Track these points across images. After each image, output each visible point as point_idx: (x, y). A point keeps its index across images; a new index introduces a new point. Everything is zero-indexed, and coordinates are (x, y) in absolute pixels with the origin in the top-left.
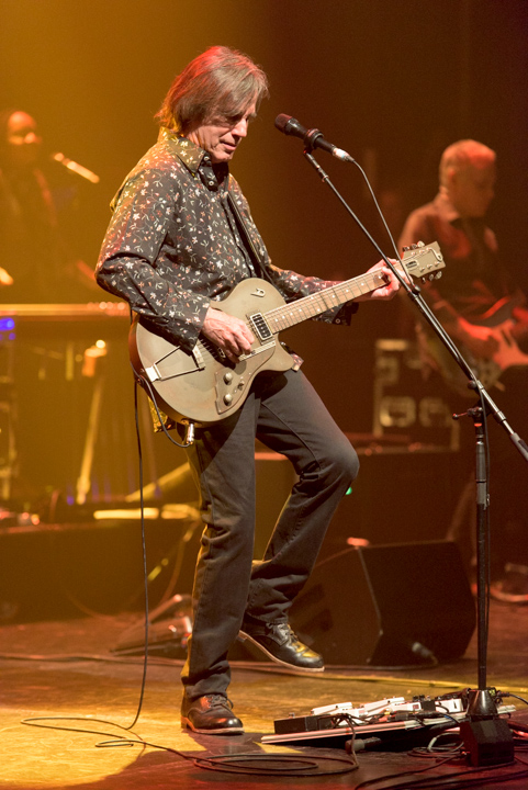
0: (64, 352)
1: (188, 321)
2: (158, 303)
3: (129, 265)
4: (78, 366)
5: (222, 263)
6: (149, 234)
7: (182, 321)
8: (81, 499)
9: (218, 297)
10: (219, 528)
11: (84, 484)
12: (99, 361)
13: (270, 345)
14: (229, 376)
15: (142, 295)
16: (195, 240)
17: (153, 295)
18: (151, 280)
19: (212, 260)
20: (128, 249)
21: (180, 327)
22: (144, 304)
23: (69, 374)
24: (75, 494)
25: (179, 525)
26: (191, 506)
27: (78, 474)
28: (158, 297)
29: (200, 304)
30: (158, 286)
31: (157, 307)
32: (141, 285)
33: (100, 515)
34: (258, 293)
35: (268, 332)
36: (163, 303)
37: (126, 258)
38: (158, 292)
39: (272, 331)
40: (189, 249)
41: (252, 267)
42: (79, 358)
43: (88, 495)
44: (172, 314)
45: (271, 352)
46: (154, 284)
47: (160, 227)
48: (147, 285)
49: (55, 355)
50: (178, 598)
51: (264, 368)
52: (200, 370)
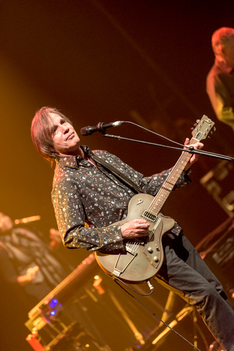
0: (86, 293)
1: (115, 241)
2: (97, 241)
3: (74, 234)
4: (96, 293)
5: (113, 201)
6: (74, 213)
7: (113, 243)
8: (142, 342)
9: (125, 216)
10: (201, 302)
11: (138, 335)
12: (102, 284)
13: (159, 221)
14: (149, 249)
15: (89, 243)
16: (96, 199)
17: (93, 240)
18: (88, 234)
19: (109, 203)
20: (69, 227)
21: (113, 245)
22: (92, 246)
23: (95, 300)
24: (138, 342)
25: (188, 318)
26: (186, 307)
27: (133, 334)
28: (96, 239)
29: (116, 229)
30: (93, 234)
31: (98, 243)
32: (85, 239)
33: (154, 342)
34: (140, 202)
35: (155, 217)
36: (99, 240)
37: (72, 231)
38: (94, 237)
39: (155, 214)
40: (96, 205)
41: (129, 191)
42: (93, 290)
43: (144, 338)
44: (106, 243)
45: (162, 223)
46: (90, 234)
47: (77, 206)
48: (87, 237)
49: (83, 297)
50: (212, 346)
51: (163, 232)
52: (136, 256)
